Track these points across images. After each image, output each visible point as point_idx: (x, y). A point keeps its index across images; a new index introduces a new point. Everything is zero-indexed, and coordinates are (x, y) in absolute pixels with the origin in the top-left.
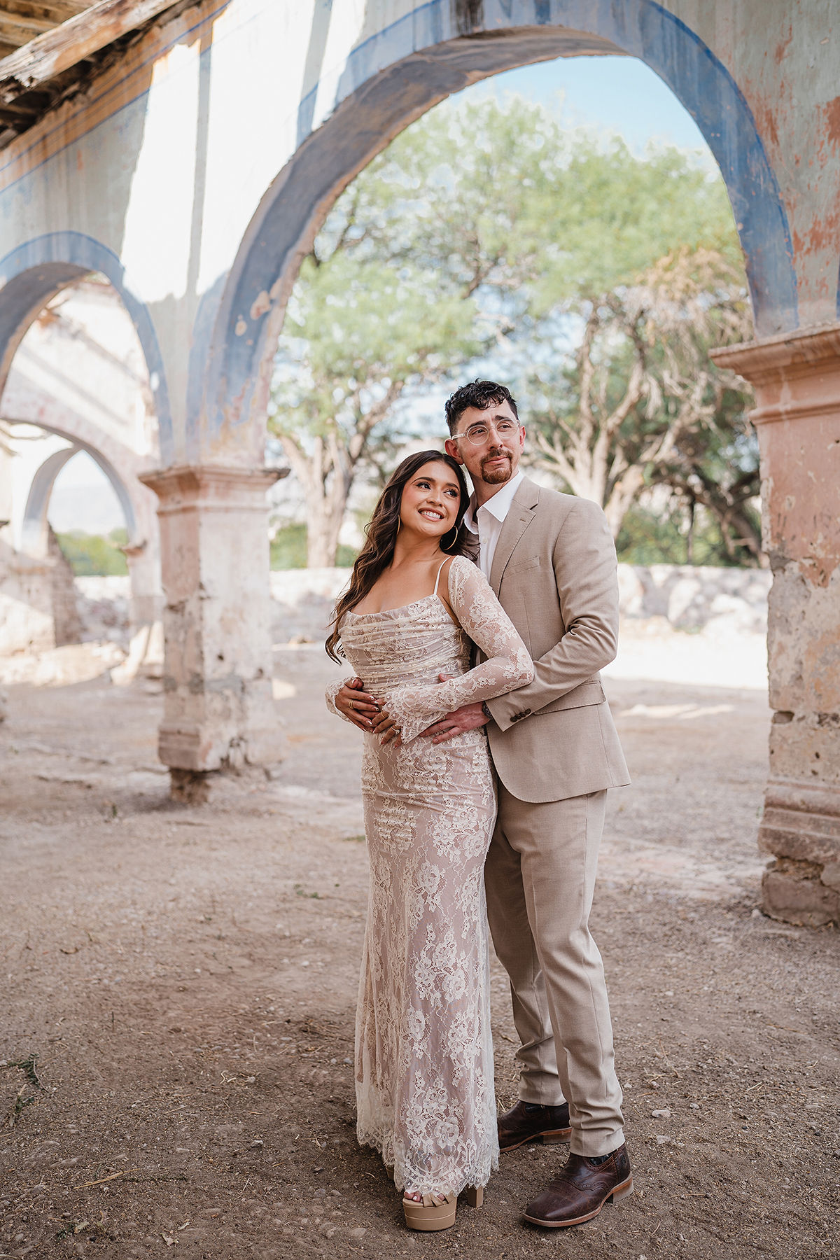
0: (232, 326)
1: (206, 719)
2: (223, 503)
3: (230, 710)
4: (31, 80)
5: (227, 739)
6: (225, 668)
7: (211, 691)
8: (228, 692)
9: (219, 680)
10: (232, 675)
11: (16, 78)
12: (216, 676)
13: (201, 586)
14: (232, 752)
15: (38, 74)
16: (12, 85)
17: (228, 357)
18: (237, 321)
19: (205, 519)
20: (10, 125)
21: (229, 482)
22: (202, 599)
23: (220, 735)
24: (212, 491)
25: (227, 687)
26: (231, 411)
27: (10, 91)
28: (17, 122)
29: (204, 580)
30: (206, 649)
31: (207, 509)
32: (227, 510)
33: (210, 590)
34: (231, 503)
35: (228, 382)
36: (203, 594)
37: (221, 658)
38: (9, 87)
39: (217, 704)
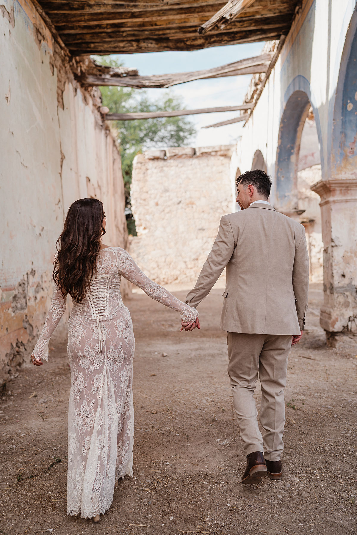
0: (344, 106)
1: (335, 306)
2: (344, 198)
3: (349, 302)
4: (231, 15)
5: (347, 317)
6: (346, 281)
7: (337, 293)
8: (347, 293)
9: (343, 287)
10: (350, 284)
11: (224, 17)
12: (340, 285)
13: (332, 241)
14: (350, 323)
15: (234, 11)
16: (224, 20)
17: (344, 123)
18: (347, 103)
19: (333, 207)
20: (281, 33)
21: (348, 187)
22: (332, 246)
23: (342, 315)
24: (338, 192)
25: (347, 291)
26: (348, 150)
27: (222, 23)
28: (283, 31)
29: (333, 237)
30: (334, 272)
31: (334, 202)
32: (347, 201)
33: (337, 243)
34: (349, 198)
35: (346, 136)
36: (333, 244)
37: (343, 276)
38: (222, 22)
39: (341, 299)
